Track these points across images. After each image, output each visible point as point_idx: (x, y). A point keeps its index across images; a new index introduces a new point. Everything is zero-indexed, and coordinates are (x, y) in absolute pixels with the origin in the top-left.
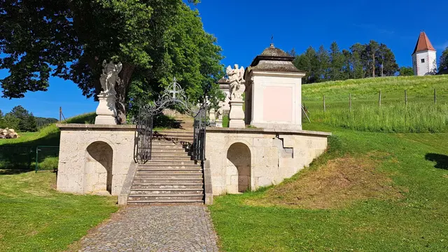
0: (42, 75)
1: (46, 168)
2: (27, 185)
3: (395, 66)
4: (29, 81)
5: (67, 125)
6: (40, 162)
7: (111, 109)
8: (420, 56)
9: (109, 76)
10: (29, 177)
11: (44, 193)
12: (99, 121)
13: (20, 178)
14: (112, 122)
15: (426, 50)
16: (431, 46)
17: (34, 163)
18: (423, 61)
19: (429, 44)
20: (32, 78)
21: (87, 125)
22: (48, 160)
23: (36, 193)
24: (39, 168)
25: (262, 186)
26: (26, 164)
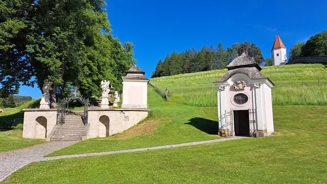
0: (16, 87)
1: (18, 128)
2: (10, 135)
3: (262, 58)
4: (11, 90)
5: (27, 110)
6: (16, 126)
7: (46, 102)
8: (276, 52)
9: (46, 87)
10: (10, 132)
11: (17, 138)
12: (41, 107)
13: (6, 133)
14: (48, 107)
15: (279, 48)
16: (283, 45)
17: (13, 127)
18: (278, 55)
19: (281, 44)
20: (12, 89)
21: (36, 109)
22: (19, 125)
23: (13, 138)
24: (15, 129)
25: (114, 134)
26: (9, 127)
